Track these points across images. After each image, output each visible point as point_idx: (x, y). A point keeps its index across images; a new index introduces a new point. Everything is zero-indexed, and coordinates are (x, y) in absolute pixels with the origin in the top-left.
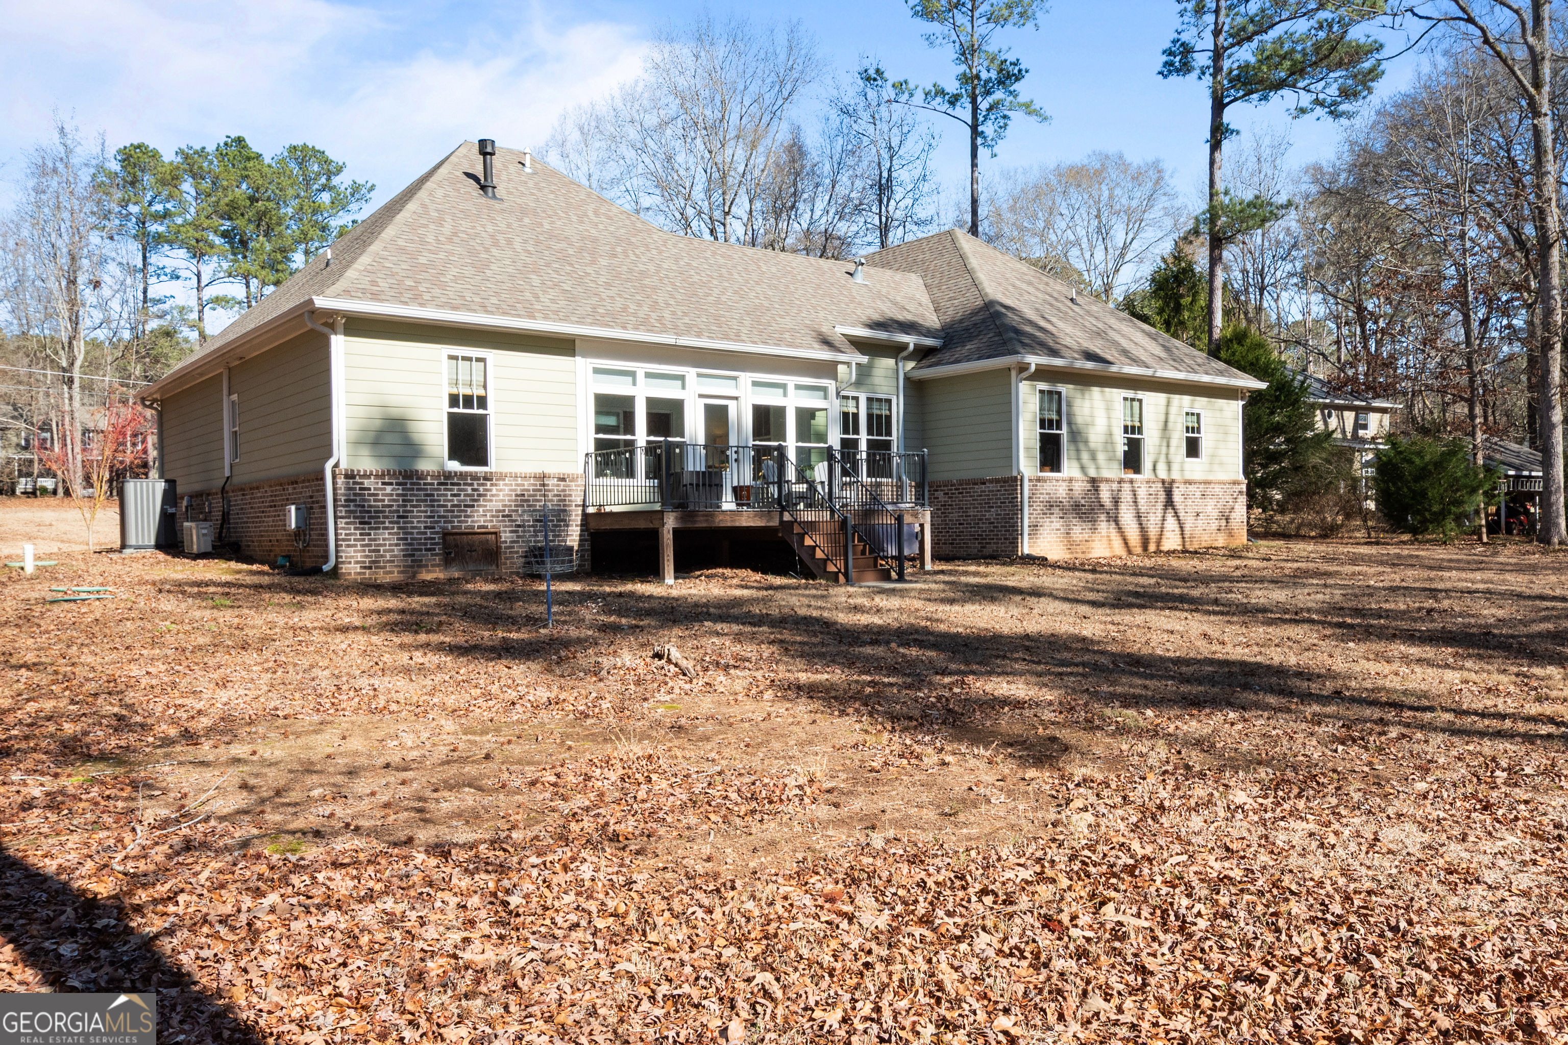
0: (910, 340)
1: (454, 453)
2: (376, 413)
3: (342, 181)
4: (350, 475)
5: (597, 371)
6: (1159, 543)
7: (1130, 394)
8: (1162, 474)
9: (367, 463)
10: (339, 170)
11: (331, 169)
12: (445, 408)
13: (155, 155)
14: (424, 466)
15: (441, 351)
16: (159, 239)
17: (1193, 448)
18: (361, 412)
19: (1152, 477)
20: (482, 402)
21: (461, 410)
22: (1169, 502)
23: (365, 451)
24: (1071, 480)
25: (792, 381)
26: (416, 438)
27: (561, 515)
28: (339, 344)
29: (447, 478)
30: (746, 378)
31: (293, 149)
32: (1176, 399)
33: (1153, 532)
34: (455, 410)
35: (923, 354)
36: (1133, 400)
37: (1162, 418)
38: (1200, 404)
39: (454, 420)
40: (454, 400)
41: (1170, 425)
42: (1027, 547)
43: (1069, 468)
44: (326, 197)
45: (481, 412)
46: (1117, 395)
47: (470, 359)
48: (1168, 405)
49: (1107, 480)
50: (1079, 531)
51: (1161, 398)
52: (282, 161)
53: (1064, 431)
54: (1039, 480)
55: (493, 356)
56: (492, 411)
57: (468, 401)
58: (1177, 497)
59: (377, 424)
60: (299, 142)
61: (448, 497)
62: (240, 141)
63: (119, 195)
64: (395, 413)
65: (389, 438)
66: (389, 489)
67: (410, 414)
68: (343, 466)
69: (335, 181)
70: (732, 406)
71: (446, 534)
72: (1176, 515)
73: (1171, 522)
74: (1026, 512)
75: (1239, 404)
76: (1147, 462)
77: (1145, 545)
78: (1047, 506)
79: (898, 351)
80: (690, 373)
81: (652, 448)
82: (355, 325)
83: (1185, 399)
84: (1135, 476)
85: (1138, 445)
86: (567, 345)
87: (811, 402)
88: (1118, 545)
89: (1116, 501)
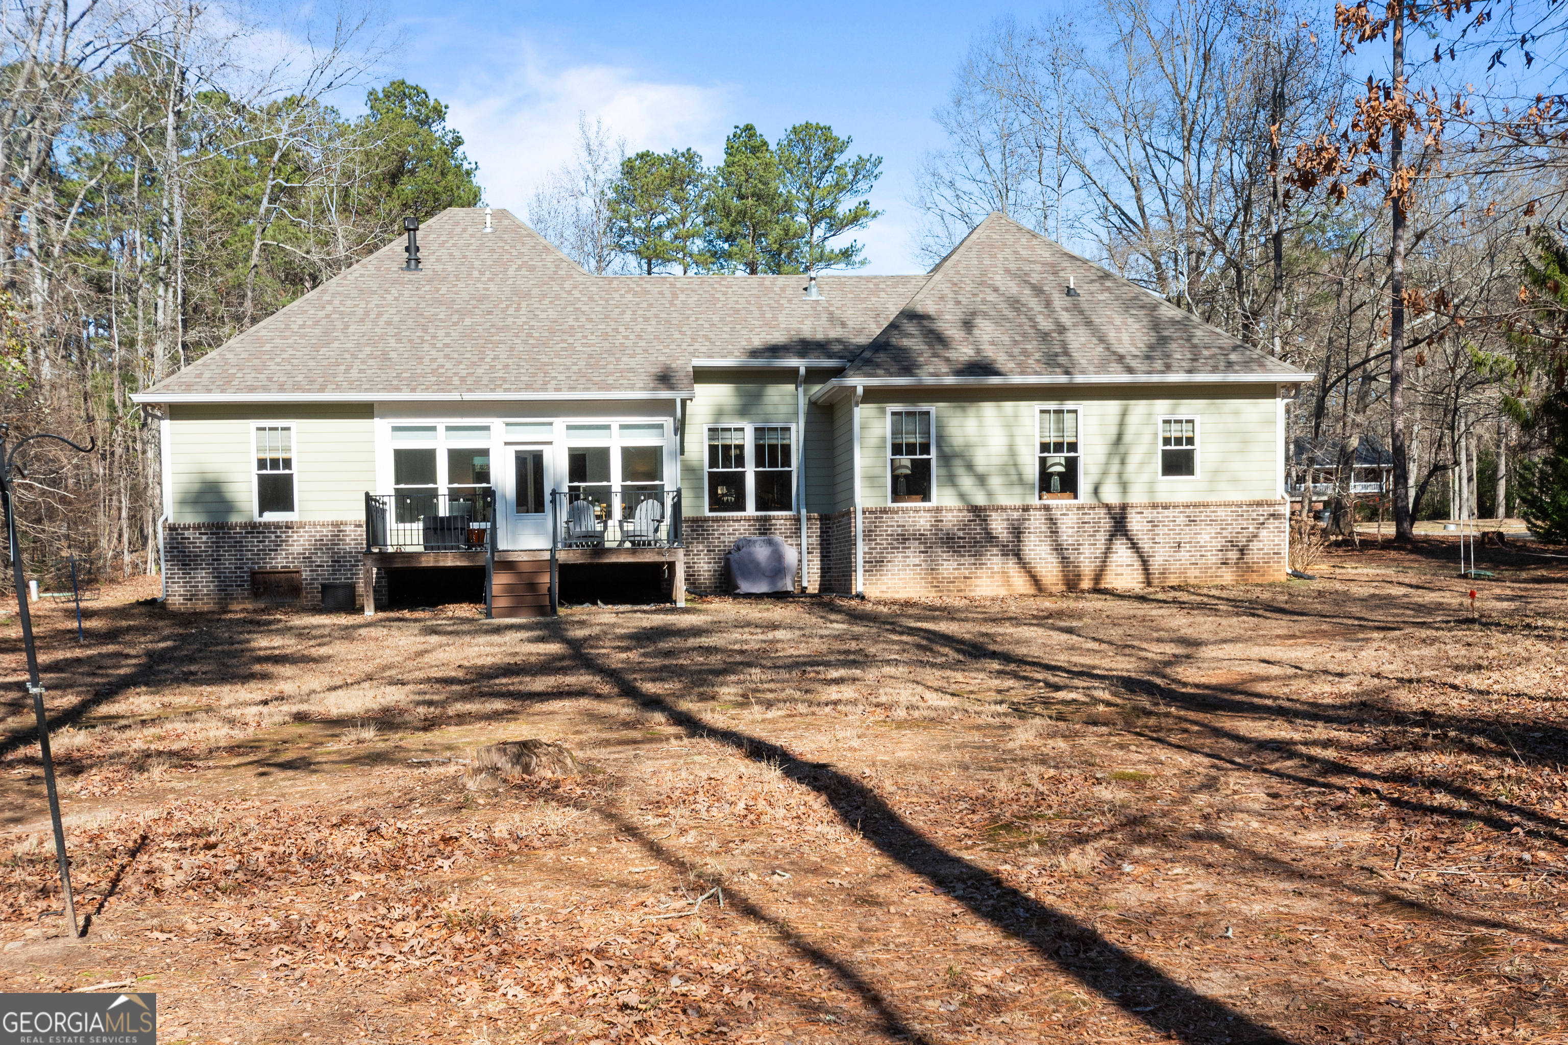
0: (800, 364)
1: (263, 506)
2: (196, 478)
4: (172, 528)
5: (396, 429)
6: (1098, 577)
7: (1052, 405)
8: (1111, 495)
9: (187, 518)
12: (255, 471)
14: (235, 519)
15: (252, 425)
17: (1177, 462)
18: (184, 478)
19: (1091, 501)
20: (287, 463)
21: (269, 472)
22: (1120, 527)
23: (188, 509)
24: (938, 510)
25: (616, 421)
26: (229, 496)
28: (167, 427)
29: (253, 528)
30: (560, 423)
32: (1139, 407)
33: (1087, 568)
34: (264, 472)
35: (818, 376)
36: (1059, 412)
37: (1113, 430)
38: (1188, 408)
39: (262, 479)
40: (262, 464)
41: (1128, 438)
43: (943, 496)
45: (287, 472)
46: (1030, 410)
47: (276, 429)
48: (1124, 414)
49: (1003, 509)
50: (949, 566)
51: (1112, 407)
53: (933, 455)
54: (884, 511)
55: (295, 424)
56: (295, 470)
57: (275, 463)
58: (1136, 524)
59: (196, 487)
61: (253, 544)
64: (211, 477)
65: (209, 497)
66: (204, 538)
67: (223, 477)
68: (170, 521)
70: (547, 454)
71: (253, 574)
72: (1134, 546)
73: (1122, 553)
74: (861, 550)
75: (1278, 405)
76: (1084, 484)
77: (1072, 584)
78: (903, 539)
79: (790, 375)
80: (497, 423)
81: (454, 495)
82: (179, 411)
83: (1162, 407)
84: (1059, 502)
85: (1072, 464)
86: (364, 410)
87: (645, 440)
88: (1021, 584)
89: (1017, 532)
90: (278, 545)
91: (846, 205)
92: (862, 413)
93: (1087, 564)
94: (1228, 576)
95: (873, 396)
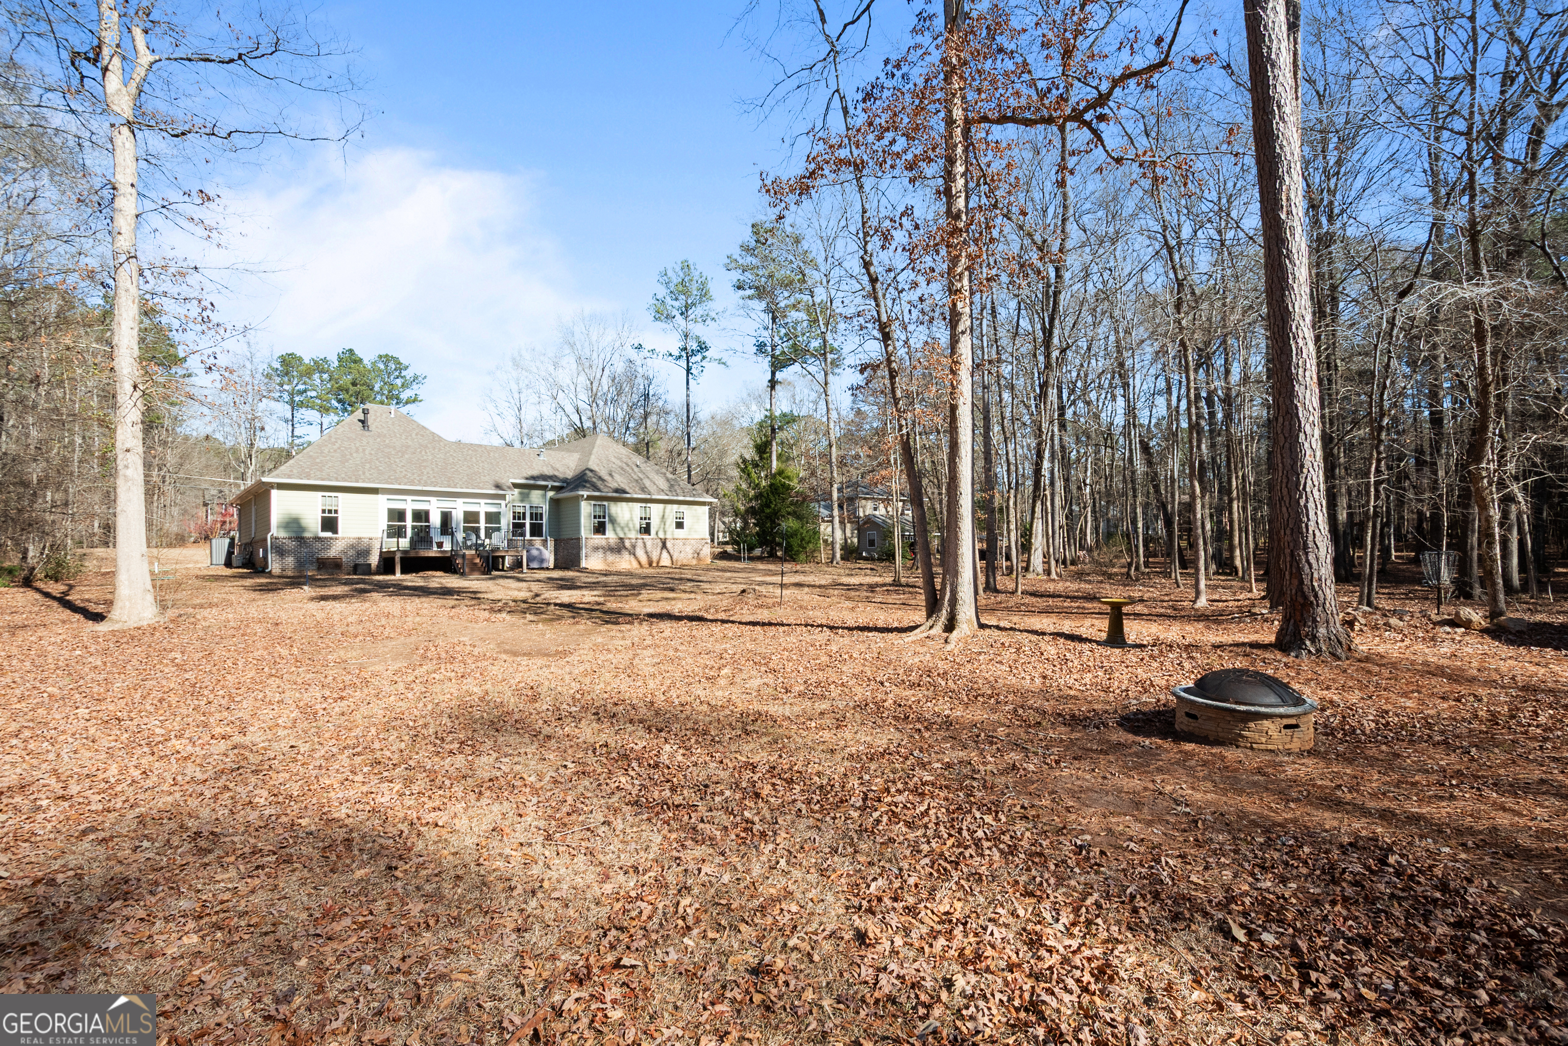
0: (550, 484)
1: (323, 530)
2: (290, 517)
3: (407, 373)
4: (277, 538)
5: (388, 500)
6: (658, 562)
7: (643, 505)
8: (661, 535)
9: (282, 534)
10: (406, 368)
11: (401, 367)
12: (320, 515)
13: (300, 359)
14: (307, 535)
15: (319, 495)
16: (301, 404)
17: (680, 525)
18: (283, 517)
19: (655, 537)
20: (336, 512)
21: (327, 515)
22: (664, 546)
23: (284, 531)
24: (609, 538)
25: (482, 501)
26: (305, 525)
27: (367, 552)
28: (274, 493)
29: (317, 539)
30: (460, 501)
31: (380, 357)
32: (669, 506)
33: (655, 559)
34: (324, 515)
35: (558, 489)
36: (645, 507)
37: (662, 514)
38: (683, 508)
39: (323, 519)
40: (323, 512)
41: (667, 517)
42: (584, 564)
43: (610, 534)
44: (399, 382)
45: (336, 515)
46: (637, 506)
47: (331, 497)
48: (664, 509)
49: (629, 539)
50: (611, 557)
51: (661, 506)
52: (374, 363)
53: (607, 519)
54: (591, 538)
55: (343, 496)
56: (340, 516)
57: (330, 512)
58: (669, 545)
59: (289, 521)
60: (383, 353)
61: (317, 546)
62: (351, 351)
63: (278, 380)
64: (295, 516)
65: (293, 526)
66: (291, 543)
67: (303, 517)
68: (275, 535)
69: (404, 373)
70: (454, 513)
71: (317, 559)
72: (668, 552)
73: (665, 554)
74: (584, 551)
75: (707, 508)
76: (653, 531)
77: (650, 564)
78: (596, 549)
79: (544, 488)
80: (433, 499)
81: (413, 528)
82: (281, 486)
83: (675, 507)
84: (646, 537)
85: (648, 525)
86: (374, 491)
87: (493, 509)
88: (635, 564)
89: (634, 547)
90: (329, 547)
91: (404, 396)
92: (583, 504)
93: (655, 558)
94: (694, 562)
95: (589, 498)
